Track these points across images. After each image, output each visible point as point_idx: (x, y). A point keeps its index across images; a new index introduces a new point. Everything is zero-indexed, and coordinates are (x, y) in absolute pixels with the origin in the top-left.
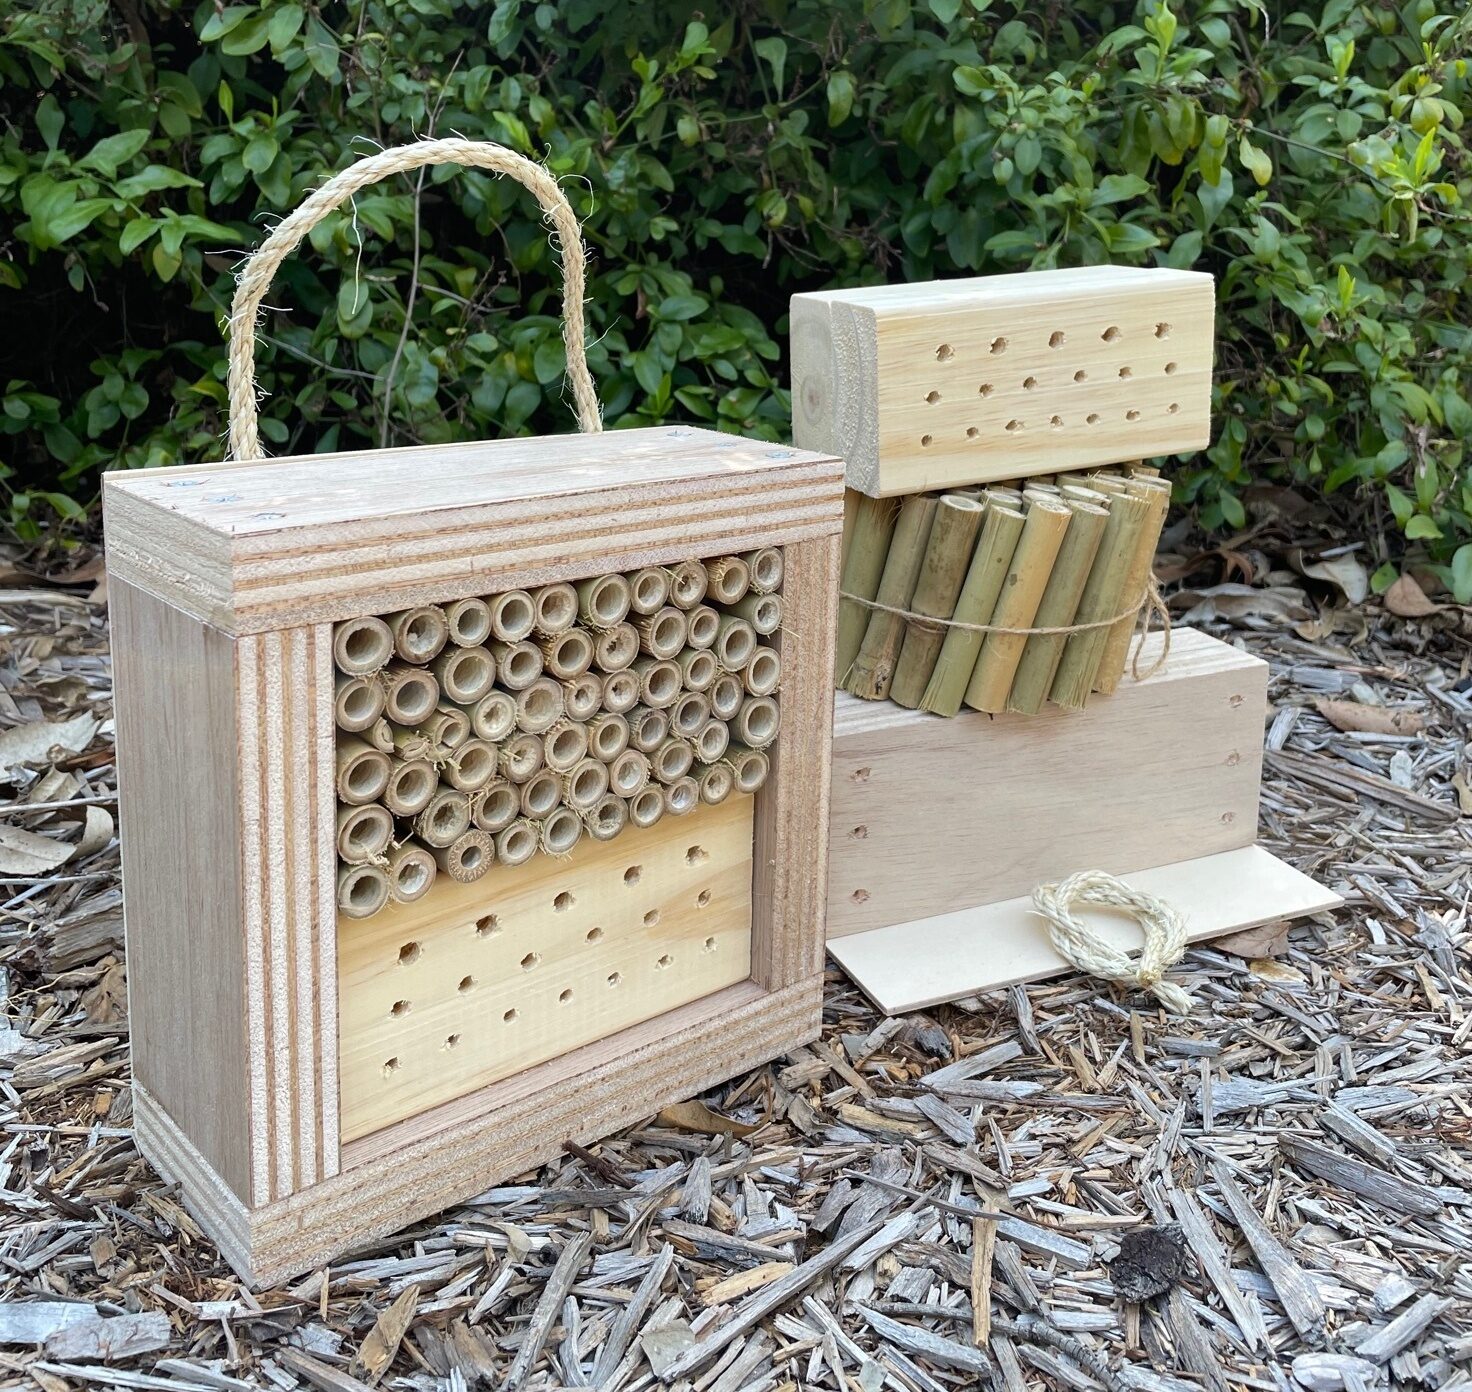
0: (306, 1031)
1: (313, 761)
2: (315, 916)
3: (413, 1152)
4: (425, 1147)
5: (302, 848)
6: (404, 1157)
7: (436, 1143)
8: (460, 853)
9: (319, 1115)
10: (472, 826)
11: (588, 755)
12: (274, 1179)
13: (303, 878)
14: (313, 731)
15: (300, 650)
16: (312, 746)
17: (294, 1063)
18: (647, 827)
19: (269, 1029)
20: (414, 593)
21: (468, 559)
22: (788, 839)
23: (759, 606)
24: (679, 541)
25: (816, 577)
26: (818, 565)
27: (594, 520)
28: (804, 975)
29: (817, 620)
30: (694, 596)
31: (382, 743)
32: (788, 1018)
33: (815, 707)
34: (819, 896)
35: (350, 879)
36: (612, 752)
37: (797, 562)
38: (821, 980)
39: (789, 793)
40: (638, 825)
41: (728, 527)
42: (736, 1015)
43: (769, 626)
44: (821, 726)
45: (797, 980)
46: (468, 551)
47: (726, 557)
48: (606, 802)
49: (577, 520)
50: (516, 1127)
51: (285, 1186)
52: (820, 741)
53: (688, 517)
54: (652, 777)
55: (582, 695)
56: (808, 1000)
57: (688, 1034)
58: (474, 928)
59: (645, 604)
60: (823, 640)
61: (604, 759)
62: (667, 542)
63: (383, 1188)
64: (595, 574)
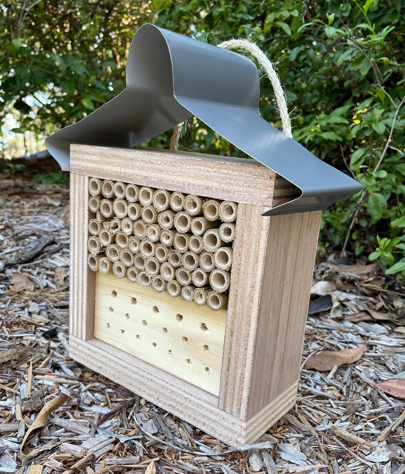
0: (80, 294)
1: (84, 216)
2: (83, 262)
4: (104, 353)
5: (81, 240)
6: (99, 350)
7: (106, 354)
8: (120, 266)
9: (82, 319)
10: (120, 260)
11: (154, 256)
12: (73, 330)
13: (81, 249)
14: (84, 207)
15: (82, 182)
16: (84, 211)
17: (78, 300)
18: (173, 296)
19: (74, 286)
20: (106, 174)
21: (119, 168)
22: (231, 344)
23: (223, 227)
24: (189, 184)
25: (255, 224)
26: (256, 219)
27: (157, 166)
28: (234, 414)
29: (254, 247)
30: (194, 211)
31: (99, 219)
32: (226, 428)
33: (249, 289)
34: (245, 384)
35: (90, 256)
36: (161, 259)
37: (244, 213)
38: (244, 425)
39: (233, 322)
40: (169, 294)
41: (210, 185)
42: (201, 403)
43: (227, 239)
44: (252, 301)
45: (231, 413)
46: (120, 165)
47: (209, 199)
48: (158, 277)
49: (152, 164)
50: (126, 371)
51: (75, 333)
52: (251, 308)
53: (192, 175)
54: (175, 278)
55: (154, 232)
56: (237, 429)
57: (182, 393)
58: (130, 299)
59: (175, 207)
60: (257, 258)
61: (158, 261)
62: (184, 183)
63: (94, 355)
64: (157, 187)
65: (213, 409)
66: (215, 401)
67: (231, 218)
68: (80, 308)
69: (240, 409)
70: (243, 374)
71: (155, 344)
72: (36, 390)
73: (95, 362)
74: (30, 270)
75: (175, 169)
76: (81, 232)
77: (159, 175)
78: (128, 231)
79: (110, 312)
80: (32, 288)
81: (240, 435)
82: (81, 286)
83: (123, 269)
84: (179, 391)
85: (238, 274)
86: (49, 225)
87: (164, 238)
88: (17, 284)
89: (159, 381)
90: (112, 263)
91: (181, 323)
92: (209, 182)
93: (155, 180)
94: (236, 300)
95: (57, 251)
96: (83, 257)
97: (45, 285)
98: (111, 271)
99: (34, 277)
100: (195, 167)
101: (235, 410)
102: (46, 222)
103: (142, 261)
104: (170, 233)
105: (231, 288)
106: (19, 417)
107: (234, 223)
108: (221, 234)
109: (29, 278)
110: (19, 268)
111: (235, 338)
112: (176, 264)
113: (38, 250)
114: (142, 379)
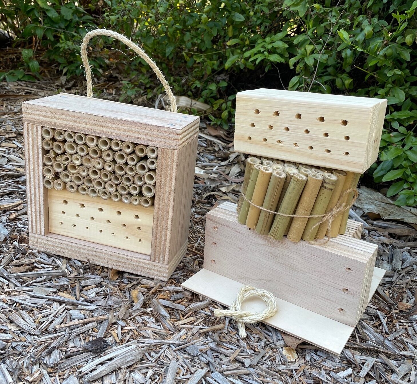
0: (38, 205)
1: (38, 152)
2: (39, 183)
3: (59, 241)
4: (62, 242)
5: (36, 169)
6: (57, 240)
7: (64, 242)
8: (73, 185)
9: (40, 222)
10: (72, 181)
11: (100, 178)
12: (32, 229)
13: (36, 175)
14: (38, 146)
15: (35, 129)
16: (38, 149)
17: (36, 209)
18: (115, 202)
19: (31, 200)
20: (57, 126)
21: (69, 122)
22: (157, 225)
23: (149, 160)
24: (124, 135)
25: (169, 159)
26: (170, 156)
27: (100, 123)
28: (161, 262)
29: (169, 171)
30: (129, 151)
31: (51, 155)
32: (156, 271)
33: (167, 194)
34: (167, 245)
35: (45, 179)
36: (106, 180)
37: (163, 153)
38: (167, 267)
39: (158, 213)
40: (113, 200)
41: (139, 137)
42: (139, 260)
43: (152, 167)
44: (169, 200)
45: (159, 262)
46: (69, 120)
47: (139, 144)
48: (104, 190)
49: (96, 122)
50: (81, 250)
51: (34, 231)
52: (169, 204)
53: (127, 130)
54: (117, 191)
55: (99, 163)
56: (163, 270)
57: (125, 256)
58: (79, 205)
59: (115, 148)
60: (171, 177)
61: (103, 181)
62: (120, 134)
63: (53, 244)
64: (100, 136)
65: (147, 262)
66: (148, 258)
67: (154, 155)
68: (38, 214)
69: (164, 259)
70: (165, 240)
71: (101, 231)
73: (55, 248)
75: (114, 126)
76: (36, 163)
77: (102, 129)
78: (77, 163)
79: (63, 215)
81: (165, 272)
82: (38, 200)
83: (75, 187)
84: (123, 256)
85: (160, 186)
87: (107, 167)
89: (108, 252)
90: (65, 183)
91: (120, 216)
92: (138, 135)
93: (99, 131)
94: (159, 200)
96: (39, 180)
98: (65, 188)
100: (128, 125)
101: (161, 259)
103: (90, 181)
104: (112, 164)
105: (156, 194)
107: (156, 158)
108: (148, 164)
111: (159, 221)
112: (117, 182)
114: (95, 254)
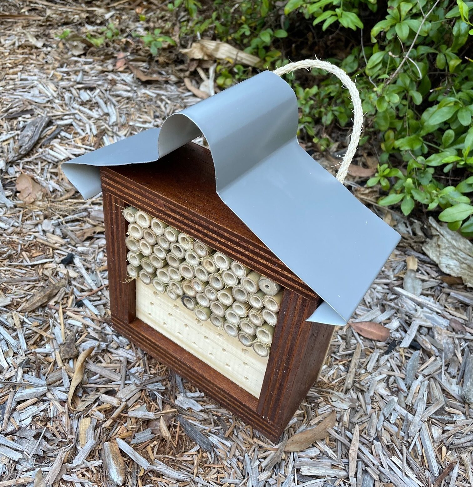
72: (68, 332)
74: (33, 167)
80: (39, 195)
86: (40, 93)
88: (24, 190)
95: (56, 137)
97: (51, 190)
99: (38, 177)
102: (36, 87)
106: (60, 363)
109: (33, 179)
110: (21, 165)
113: (36, 138)
